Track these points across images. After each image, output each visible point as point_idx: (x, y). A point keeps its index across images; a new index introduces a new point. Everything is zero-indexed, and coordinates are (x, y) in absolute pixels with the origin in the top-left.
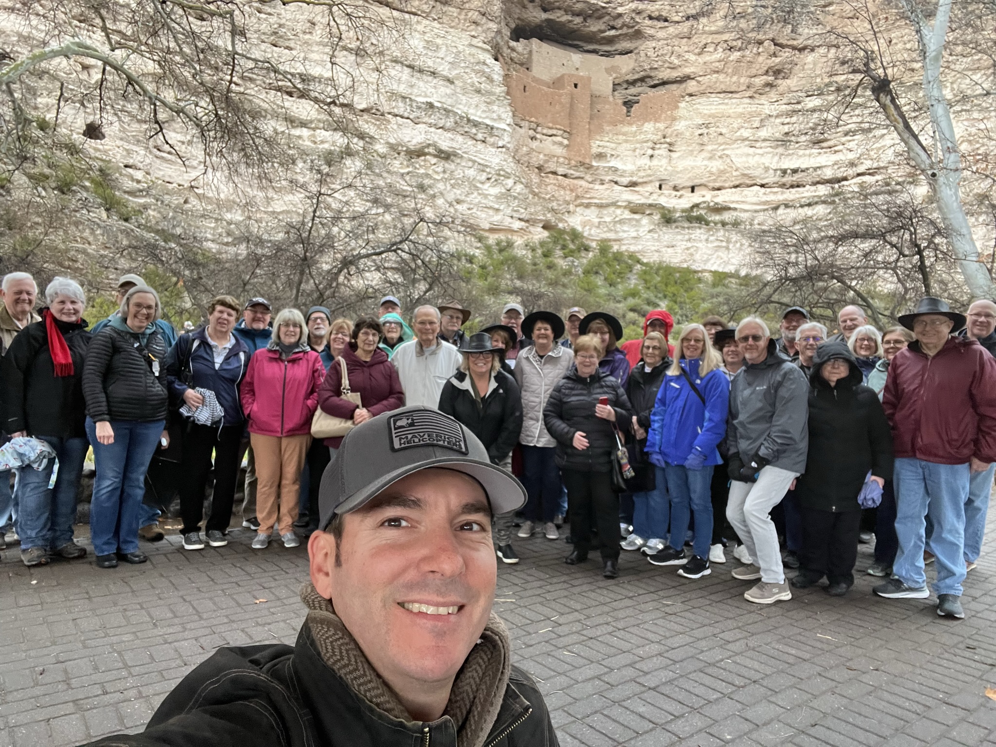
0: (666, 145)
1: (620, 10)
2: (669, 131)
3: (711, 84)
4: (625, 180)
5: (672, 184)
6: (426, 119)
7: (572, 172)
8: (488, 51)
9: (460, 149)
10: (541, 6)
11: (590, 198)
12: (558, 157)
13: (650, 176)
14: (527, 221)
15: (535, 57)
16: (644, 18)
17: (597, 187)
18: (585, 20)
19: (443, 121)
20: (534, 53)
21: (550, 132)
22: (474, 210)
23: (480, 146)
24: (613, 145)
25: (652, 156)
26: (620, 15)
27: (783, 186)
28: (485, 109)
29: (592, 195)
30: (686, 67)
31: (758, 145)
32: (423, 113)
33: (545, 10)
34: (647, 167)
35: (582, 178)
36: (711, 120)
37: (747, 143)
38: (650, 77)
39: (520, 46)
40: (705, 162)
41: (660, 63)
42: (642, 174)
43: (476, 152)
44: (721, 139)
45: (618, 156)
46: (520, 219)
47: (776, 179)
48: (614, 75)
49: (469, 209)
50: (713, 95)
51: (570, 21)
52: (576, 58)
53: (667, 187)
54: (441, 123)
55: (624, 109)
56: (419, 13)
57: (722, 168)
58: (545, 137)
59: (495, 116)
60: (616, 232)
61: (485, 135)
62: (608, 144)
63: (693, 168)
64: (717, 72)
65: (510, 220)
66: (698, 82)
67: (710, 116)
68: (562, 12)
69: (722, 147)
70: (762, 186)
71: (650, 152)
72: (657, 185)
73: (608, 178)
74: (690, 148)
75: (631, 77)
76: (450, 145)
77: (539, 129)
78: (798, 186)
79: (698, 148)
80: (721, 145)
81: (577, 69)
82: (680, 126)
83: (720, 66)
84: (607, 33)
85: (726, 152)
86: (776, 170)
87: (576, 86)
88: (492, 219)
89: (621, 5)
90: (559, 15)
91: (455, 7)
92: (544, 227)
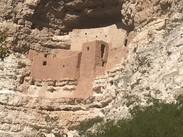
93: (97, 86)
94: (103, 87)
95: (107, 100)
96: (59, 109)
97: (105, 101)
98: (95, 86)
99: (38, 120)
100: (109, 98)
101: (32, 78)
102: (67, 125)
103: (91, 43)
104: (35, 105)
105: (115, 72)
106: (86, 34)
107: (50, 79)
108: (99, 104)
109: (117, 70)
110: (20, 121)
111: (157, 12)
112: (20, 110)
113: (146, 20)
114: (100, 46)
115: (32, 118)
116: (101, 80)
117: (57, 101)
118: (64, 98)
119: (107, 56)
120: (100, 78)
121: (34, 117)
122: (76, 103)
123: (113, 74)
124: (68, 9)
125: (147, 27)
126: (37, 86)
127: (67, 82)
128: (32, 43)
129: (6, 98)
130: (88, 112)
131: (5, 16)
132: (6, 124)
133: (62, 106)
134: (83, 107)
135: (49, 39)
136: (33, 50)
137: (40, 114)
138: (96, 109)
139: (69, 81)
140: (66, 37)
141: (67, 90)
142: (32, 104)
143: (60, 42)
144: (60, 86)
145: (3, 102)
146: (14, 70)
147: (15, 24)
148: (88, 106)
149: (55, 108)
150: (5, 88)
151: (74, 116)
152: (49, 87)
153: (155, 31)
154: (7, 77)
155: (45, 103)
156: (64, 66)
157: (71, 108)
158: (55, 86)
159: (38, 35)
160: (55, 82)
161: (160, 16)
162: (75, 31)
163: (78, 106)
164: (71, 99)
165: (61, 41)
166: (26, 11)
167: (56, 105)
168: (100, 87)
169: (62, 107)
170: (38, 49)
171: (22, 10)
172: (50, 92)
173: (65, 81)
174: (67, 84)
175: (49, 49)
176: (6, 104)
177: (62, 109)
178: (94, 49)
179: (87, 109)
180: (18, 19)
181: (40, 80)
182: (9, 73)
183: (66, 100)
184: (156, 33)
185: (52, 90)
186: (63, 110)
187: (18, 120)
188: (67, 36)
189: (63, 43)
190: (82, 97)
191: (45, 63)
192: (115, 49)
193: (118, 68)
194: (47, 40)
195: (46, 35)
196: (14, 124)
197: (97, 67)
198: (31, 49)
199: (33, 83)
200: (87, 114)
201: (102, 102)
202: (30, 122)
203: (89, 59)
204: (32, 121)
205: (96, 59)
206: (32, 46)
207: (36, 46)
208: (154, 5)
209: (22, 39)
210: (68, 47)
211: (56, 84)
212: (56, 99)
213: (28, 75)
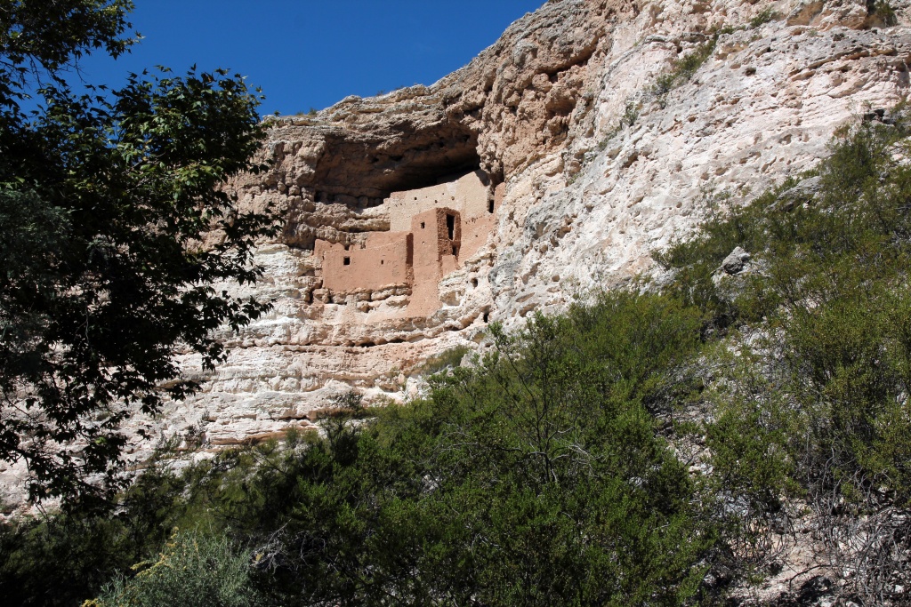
93: (448, 290)
94: (459, 292)
95: (470, 314)
96: (383, 342)
97: (466, 317)
98: (443, 291)
99: (349, 366)
100: (473, 311)
101: (327, 290)
102: (402, 368)
103: (428, 214)
104: (339, 339)
105: (479, 261)
106: (416, 199)
107: (359, 289)
108: (456, 323)
109: (483, 258)
110: (316, 371)
111: (544, 142)
112: (314, 351)
113: (525, 159)
114: (445, 218)
115: (337, 363)
116: (453, 280)
117: (379, 327)
118: (390, 320)
119: (459, 236)
120: (452, 276)
121: (339, 361)
122: (414, 326)
123: (476, 266)
124: (378, 157)
125: (529, 172)
126: (339, 304)
127: (391, 290)
128: (318, 227)
129: (285, 332)
130: (437, 340)
131: (263, 183)
132: (290, 379)
133: (389, 334)
134: (428, 332)
135: (350, 217)
136: (323, 239)
137: (351, 355)
138: (452, 333)
139: (396, 287)
140: (380, 209)
141: (393, 305)
142: (333, 338)
143: (370, 220)
144: (380, 299)
145: (281, 340)
146: (293, 278)
147: (285, 196)
148: (435, 329)
149: (375, 341)
150: (281, 314)
151: (413, 350)
152: (360, 304)
153: (544, 177)
154: (282, 295)
155: (357, 334)
156: (382, 262)
157: (405, 336)
158: (371, 300)
159: (329, 212)
160: (370, 293)
161: (551, 148)
162: (394, 195)
163: (417, 331)
164: (403, 320)
165: (372, 217)
166: (301, 169)
167: (377, 336)
168: (454, 292)
169: (388, 336)
170: (331, 237)
171: (294, 169)
172: (363, 313)
173: (388, 289)
174: (394, 294)
175: (351, 234)
176: (286, 343)
177: (388, 340)
178: (433, 225)
179: (435, 336)
180: (288, 187)
181: (343, 293)
182: (284, 287)
183: (395, 323)
184: (547, 182)
185: (368, 309)
186: (392, 341)
187: (312, 370)
188: (381, 206)
189: (375, 220)
190: (423, 315)
191: (347, 261)
192: (473, 219)
193: (482, 254)
194: (346, 218)
195: (342, 209)
196: (307, 377)
197: (444, 257)
198: (319, 238)
199: (330, 301)
200: (435, 344)
201: (461, 318)
202: (333, 371)
203: (428, 243)
204: (338, 368)
205: (439, 243)
206: (319, 232)
207: (326, 231)
208: (537, 130)
209: (301, 222)
210: (384, 227)
211: (373, 296)
212: (377, 324)
213: (320, 286)
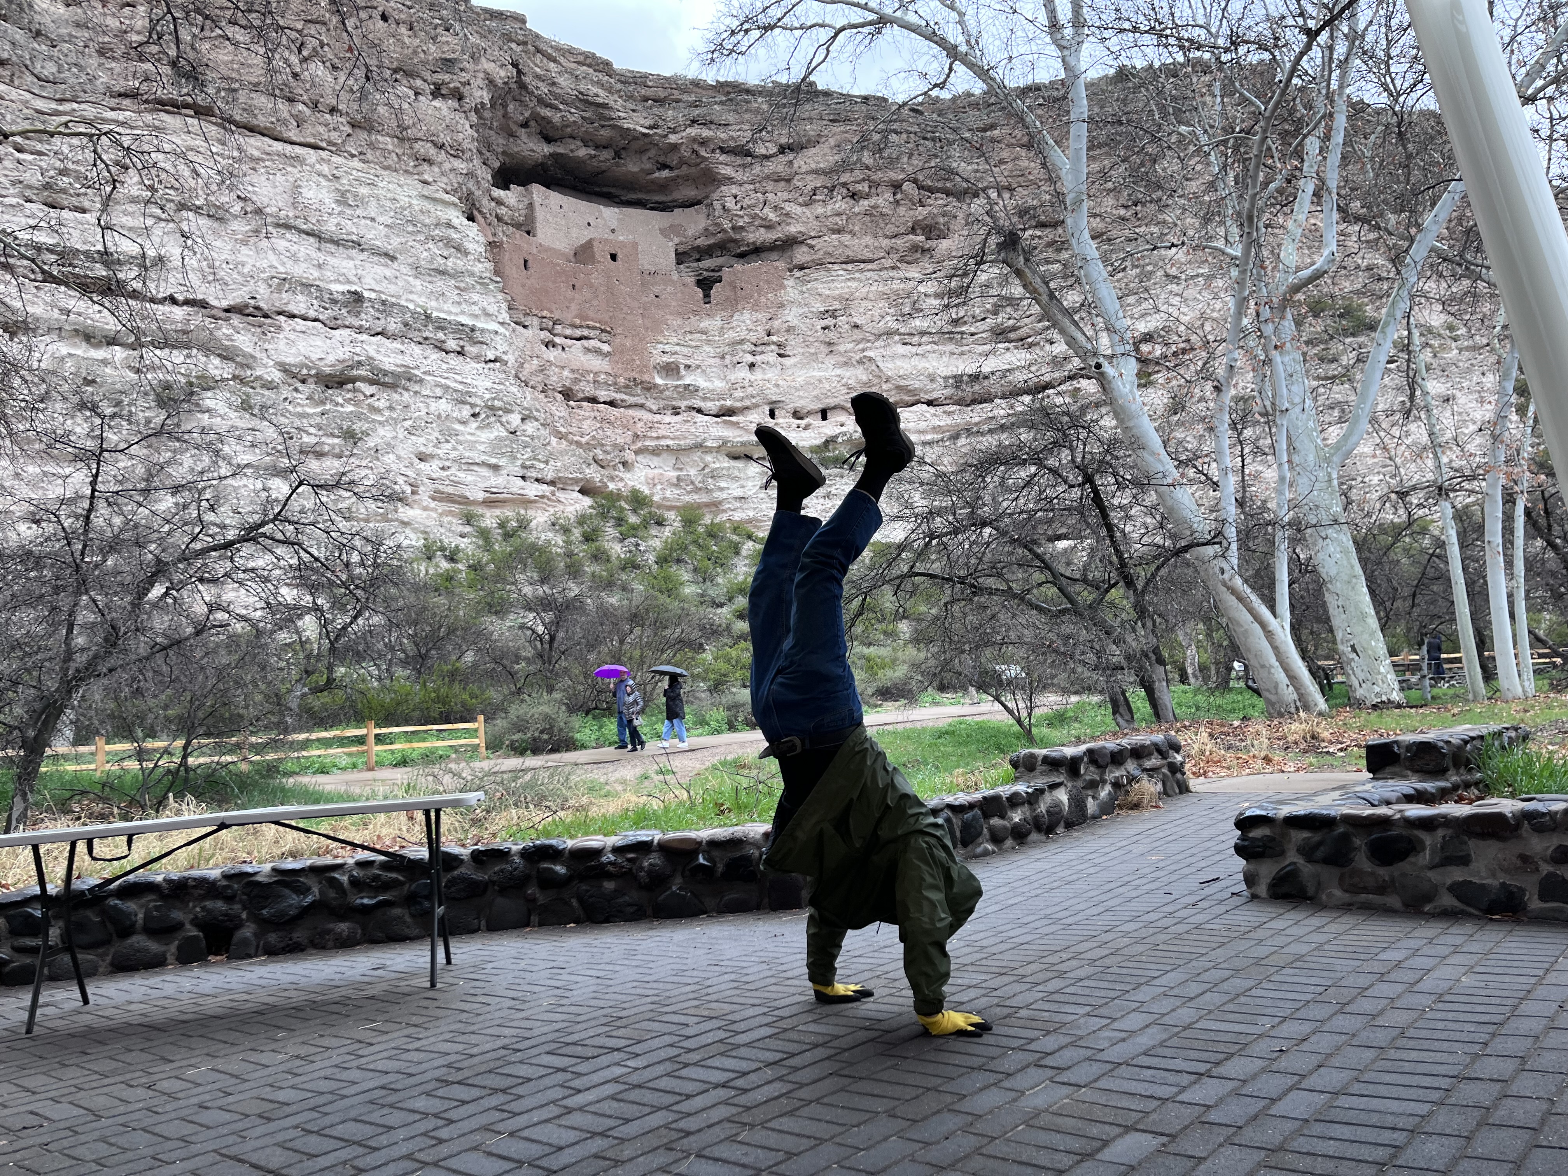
0: (773, 347)
1: (673, 138)
2: (776, 324)
3: (830, 250)
4: (711, 406)
5: (791, 407)
6: (350, 320)
7: (624, 397)
8: (455, 205)
9: (417, 367)
10: (541, 133)
11: (658, 438)
12: (596, 374)
13: (753, 397)
14: (552, 483)
15: (539, 213)
16: (713, 151)
17: (668, 418)
18: (617, 155)
19: (383, 321)
20: (537, 205)
21: (578, 333)
22: (453, 471)
23: (454, 361)
24: (685, 350)
25: (752, 365)
26: (675, 147)
27: (960, 402)
28: (457, 299)
29: (661, 432)
30: (789, 224)
31: (915, 340)
32: (344, 311)
33: (549, 140)
34: (746, 383)
35: (642, 406)
36: (836, 305)
37: (897, 338)
38: (735, 241)
39: (512, 196)
40: (839, 371)
41: (747, 219)
42: (739, 394)
43: (449, 370)
44: (857, 332)
45: (698, 367)
46: (537, 480)
47: (948, 392)
48: (676, 240)
49: (443, 468)
50: (836, 267)
51: (592, 157)
52: (610, 214)
53: (783, 412)
54: (379, 326)
55: (700, 293)
56: (324, 145)
57: (864, 378)
58: (569, 342)
59: (476, 309)
60: (708, 491)
61: (462, 343)
62: (677, 348)
63: (820, 381)
64: (839, 231)
65: (520, 482)
66: (811, 247)
67: (835, 299)
68: (579, 143)
69: (861, 346)
70: (930, 403)
71: (750, 358)
72: (767, 409)
73: (683, 404)
74: (813, 351)
75: (702, 242)
76: (399, 362)
77: (558, 328)
78: (985, 401)
79: (825, 349)
80: (858, 342)
81: (613, 231)
82: (792, 316)
83: (840, 221)
84: (657, 174)
85: (868, 353)
86: (946, 378)
87: (614, 257)
88: (487, 484)
89: (674, 131)
90: (573, 147)
91: (388, 135)
92: (582, 491)
93: (667, 359)
94: (688, 367)
96: (593, 400)
98: (659, 357)
102: (632, 443)
103: (623, 245)
106: (561, 208)
120: (672, 342)
126: (516, 324)
127: (597, 332)
144: (569, 338)
148: (661, 404)
152: (542, 334)
155: (557, 378)
156: (574, 286)
158: (553, 334)
160: (556, 323)
162: (536, 188)
163: (641, 400)
169: (603, 394)
172: (545, 349)
173: (591, 328)
174: (598, 338)
179: (659, 412)
181: (528, 311)
191: (526, 265)
192: (650, 273)
